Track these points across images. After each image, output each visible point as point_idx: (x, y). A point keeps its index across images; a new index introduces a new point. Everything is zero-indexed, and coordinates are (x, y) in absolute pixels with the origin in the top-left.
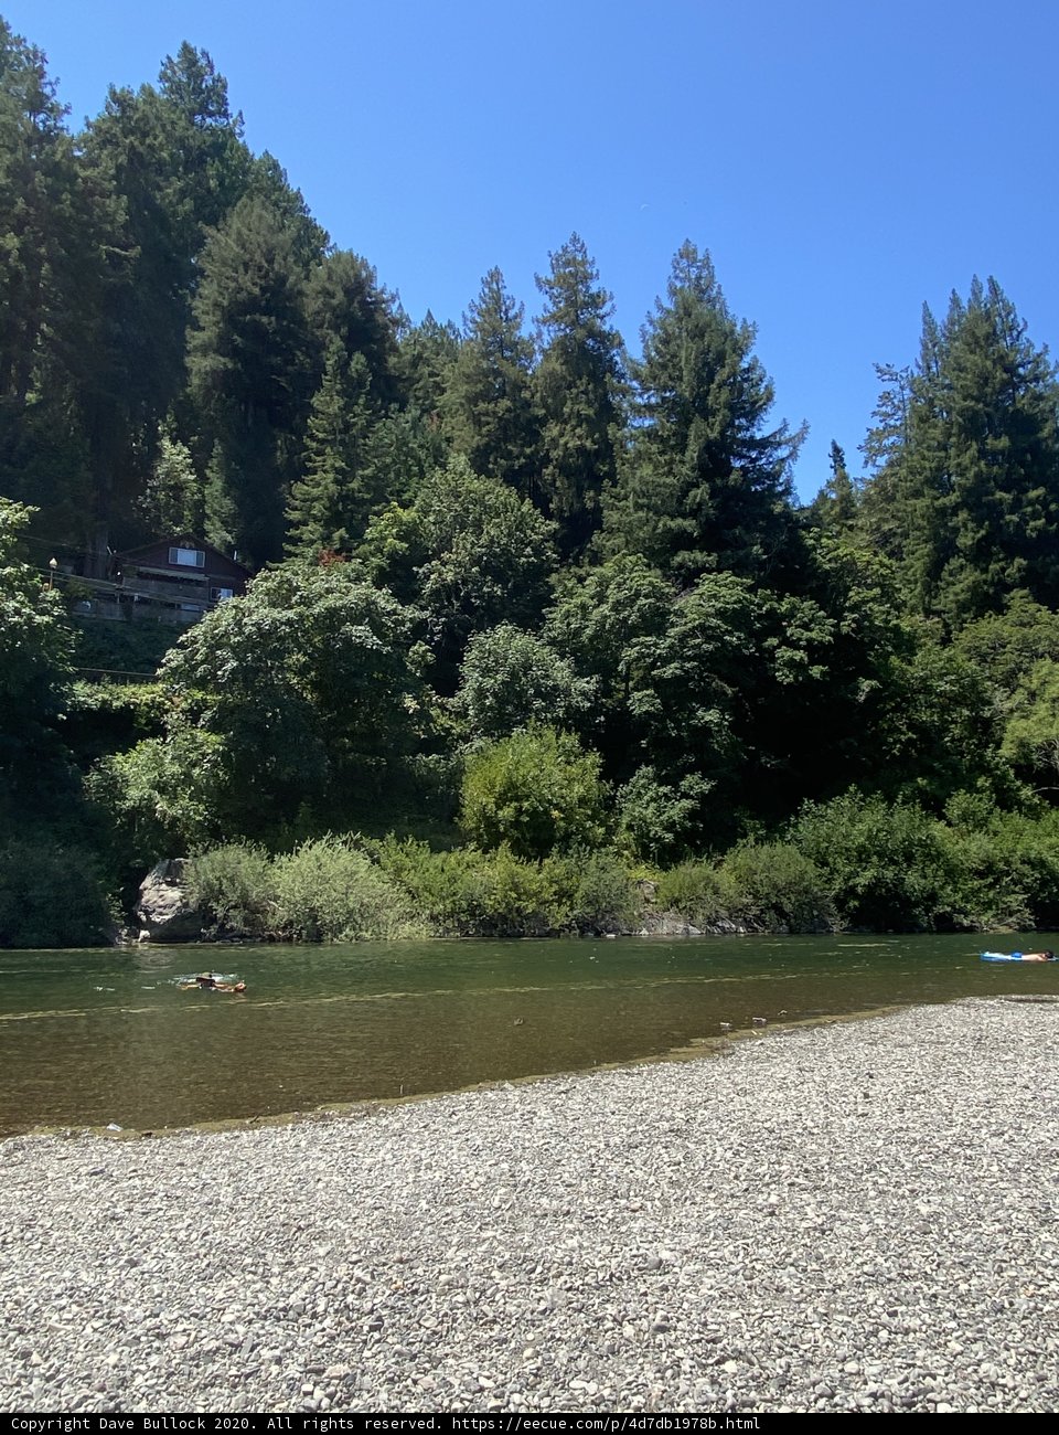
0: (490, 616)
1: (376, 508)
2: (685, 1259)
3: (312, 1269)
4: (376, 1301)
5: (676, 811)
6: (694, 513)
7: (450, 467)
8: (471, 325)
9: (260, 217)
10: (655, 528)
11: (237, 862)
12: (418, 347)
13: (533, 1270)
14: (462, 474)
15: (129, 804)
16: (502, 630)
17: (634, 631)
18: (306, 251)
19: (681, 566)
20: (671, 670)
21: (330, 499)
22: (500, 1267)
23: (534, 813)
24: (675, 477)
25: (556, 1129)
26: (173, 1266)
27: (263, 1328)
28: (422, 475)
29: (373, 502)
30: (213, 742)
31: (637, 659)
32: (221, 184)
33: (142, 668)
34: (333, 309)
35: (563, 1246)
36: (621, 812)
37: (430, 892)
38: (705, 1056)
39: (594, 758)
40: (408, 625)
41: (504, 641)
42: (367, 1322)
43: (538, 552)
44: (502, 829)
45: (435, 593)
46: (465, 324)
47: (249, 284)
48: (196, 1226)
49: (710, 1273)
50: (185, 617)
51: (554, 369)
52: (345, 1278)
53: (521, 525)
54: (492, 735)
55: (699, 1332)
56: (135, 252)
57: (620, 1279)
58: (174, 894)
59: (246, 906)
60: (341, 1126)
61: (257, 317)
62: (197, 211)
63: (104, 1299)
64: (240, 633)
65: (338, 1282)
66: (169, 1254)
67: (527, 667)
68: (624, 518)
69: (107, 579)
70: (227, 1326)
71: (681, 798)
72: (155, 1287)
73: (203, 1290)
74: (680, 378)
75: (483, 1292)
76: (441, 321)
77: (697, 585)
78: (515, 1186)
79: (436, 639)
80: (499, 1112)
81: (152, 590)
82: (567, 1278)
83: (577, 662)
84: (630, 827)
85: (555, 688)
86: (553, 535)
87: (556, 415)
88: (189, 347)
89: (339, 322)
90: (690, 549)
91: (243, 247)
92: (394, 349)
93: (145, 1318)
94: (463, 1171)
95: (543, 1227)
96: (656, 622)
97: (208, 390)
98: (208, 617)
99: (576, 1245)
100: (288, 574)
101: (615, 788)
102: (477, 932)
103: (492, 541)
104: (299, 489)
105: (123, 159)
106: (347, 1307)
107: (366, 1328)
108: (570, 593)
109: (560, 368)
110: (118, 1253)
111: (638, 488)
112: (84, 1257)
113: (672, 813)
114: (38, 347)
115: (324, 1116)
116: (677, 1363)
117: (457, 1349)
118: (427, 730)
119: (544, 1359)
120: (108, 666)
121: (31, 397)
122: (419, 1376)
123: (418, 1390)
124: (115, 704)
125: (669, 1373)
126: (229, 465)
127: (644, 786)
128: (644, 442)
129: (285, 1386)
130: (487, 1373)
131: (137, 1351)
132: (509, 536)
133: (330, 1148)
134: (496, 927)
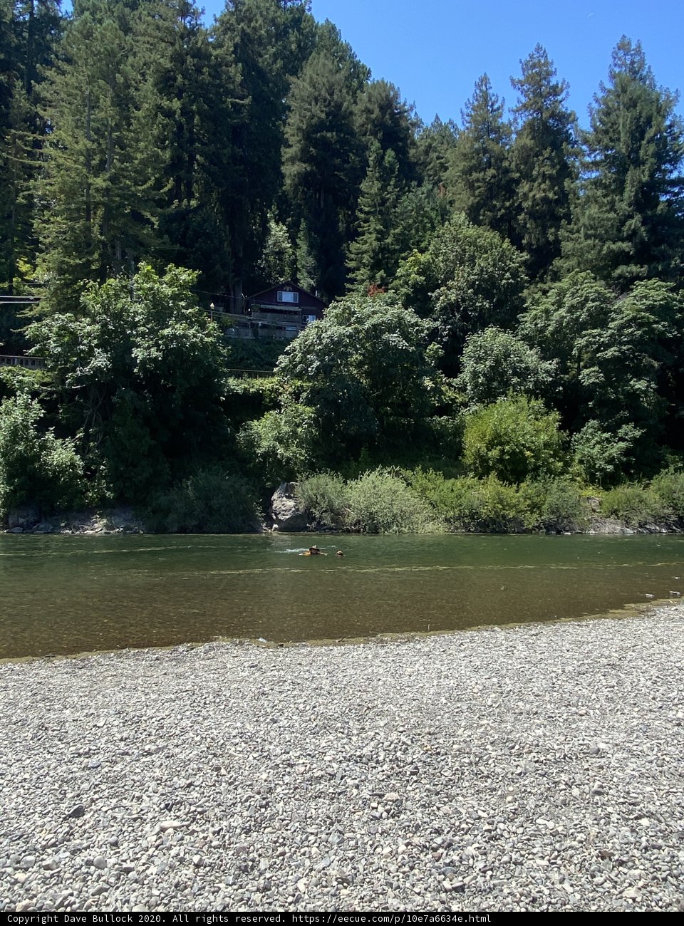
0: (481, 322)
2: (615, 749)
3: (376, 733)
4: (414, 757)
5: (614, 450)
6: (630, 237)
7: (452, 221)
8: (467, 118)
9: (324, 65)
10: (600, 251)
11: (325, 484)
12: (429, 140)
13: (513, 747)
14: (460, 226)
15: (262, 450)
16: (489, 331)
17: (584, 326)
18: (355, 83)
19: (620, 276)
20: (610, 353)
21: (374, 251)
22: (492, 743)
23: (513, 453)
24: (615, 211)
25: (529, 659)
26: (297, 724)
27: (348, 766)
28: (433, 229)
29: (402, 250)
30: (308, 411)
31: (587, 346)
32: (299, 46)
33: (265, 368)
34: (373, 121)
35: (533, 734)
36: (574, 451)
37: (444, 504)
38: (634, 616)
39: (555, 415)
40: (426, 332)
41: (492, 339)
42: (409, 769)
43: (515, 275)
44: (491, 463)
45: (442, 309)
46: (463, 118)
47: (319, 112)
48: (309, 702)
49: (633, 760)
50: (289, 335)
51: (525, 144)
52: (396, 741)
53: (502, 258)
54: (484, 402)
55: (624, 797)
56: (247, 101)
57: (571, 758)
58: (291, 503)
59: (332, 511)
60: (392, 647)
61: (324, 133)
62: (284, 67)
63: (259, 740)
64: (319, 345)
65: (392, 743)
66: (294, 717)
67: (507, 355)
68: (577, 246)
69: (243, 313)
70: (328, 763)
71: (619, 441)
72: (287, 736)
73: (314, 740)
74: (618, 140)
75: (481, 758)
76: (444, 121)
77: (632, 290)
78: (502, 693)
79: (445, 340)
80: (491, 645)
81: (268, 319)
82: (535, 755)
83: (542, 348)
84: (581, 462)
85: (527, 368)
86: (524, 263)
87: (527, 176)
88: (283, 159)
89: (377, 129)
90: (627, 264)
91: (314, 87)
92: (414, 144)
93: (282, 754)
94: (468, 681)
95: (520, 720)
96: (600, 318)
97: (296, 187)
98: (301, 334)
99: (542, 734)
100: (348, 303)
101: (571, 435)
102: (476, 529)
103: (482, 271)
104: (354, 246)
105: (237, 40)
106: (397, 759)
107: (408, 773)
108: (536, 302)
109: (529, 142)
110: (266, 714)
111: (587, 223)
112: (248, 715)
113: (612, 451)
114: (195, 171)
115: (382, 641)
116: (608, 816)
117: (464, 791)
118: (440, 400)
119: (519, 804)
120: (247, 367)
121: (194, 203)
122: (440, 805)
123: (441, 813)
124: (251, 390)
125: (602, 821)
126: (310, 235)
127: (591, 434)
128: (591, 189)
129: (360, 802)
130: (483, 809)
131: (277, 773)
132: (494, 265)
133: (386, 660)
134: (488, 526)
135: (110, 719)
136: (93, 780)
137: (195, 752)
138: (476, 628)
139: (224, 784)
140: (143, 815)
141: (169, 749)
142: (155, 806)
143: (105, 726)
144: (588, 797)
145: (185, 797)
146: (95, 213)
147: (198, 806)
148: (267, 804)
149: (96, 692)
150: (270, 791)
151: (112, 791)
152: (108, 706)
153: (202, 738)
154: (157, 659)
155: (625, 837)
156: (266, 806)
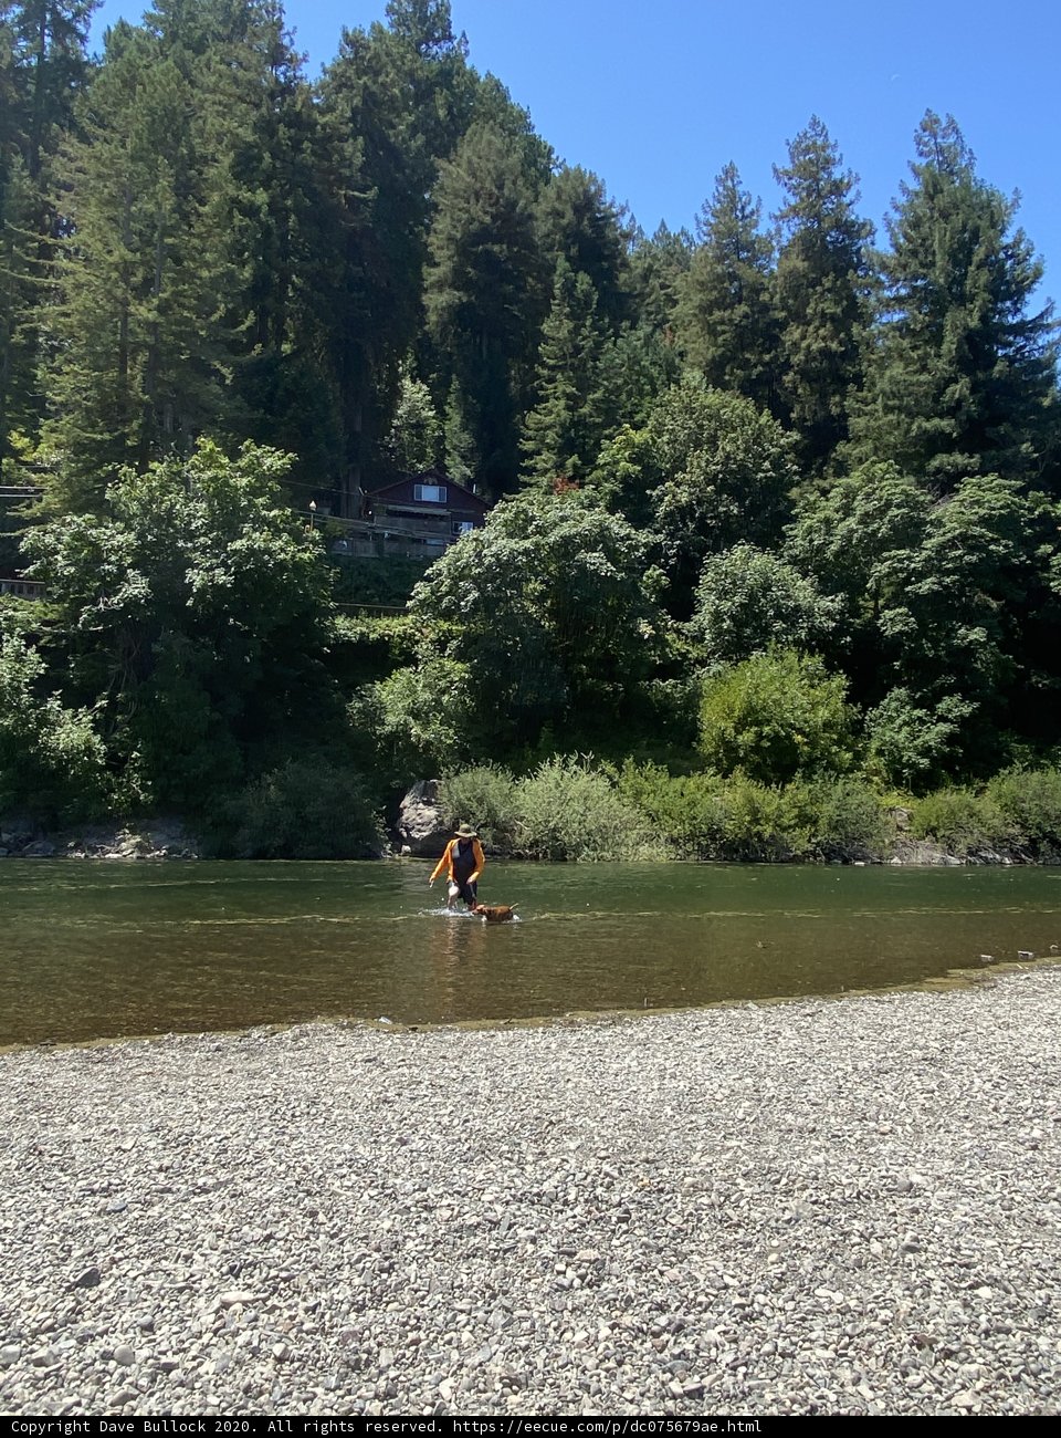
0: (725, 537)
1: (607, 432)
2: (937, 1184)
3: (563, 1160)
4: (624, 1195)
5: (932, 735)
6: (953, 411)
7: (683, 383)
8: (705, 228)
9: (490, 142)
10: (908, 431)
11: (485, 782)
12: (649, 260)
13: (778, 1182)
14: (695, 389)
15: (388, 729)
16: (739, 551)
17: (884, 545)
18: (534, 172)
19: (939, 470)
20: (926, 586)
22: (744, 1175)
23: (776, 738)
24: (929, 372)
25: (801, 1050)
27: (519, 1209)
28: (654, 393)
29: (605, 426)
30: (459, 670)
31: (889, 575)
32: (450, 112)
33: (393, 602)
34: (564, 229)
35: (809, 1162)
36: (870, 737)
37: (670, 815)
38: (963, 987)
39: (840, 681)
40: (642, 549)
41: (743, 562)
42: (615, 1213)
43: (776, 465)
44: (742, 754)
45: (668, 515)
46: (698, 227)
47: (481, 213)
48: (458, 1114)
49: (964, 1200)
50: (431, 552)
51: (795, 267)
52: (595, 1172)
53: (758, 438)
54: (730, 659)
55: (951, 1255)
56: (371, 194)
57: (868, 1197)
58: (430, 813)
59: (495, 825)
60: (588, 1032)
61: (489, 246)
62: (428, 143)
63: (379, 1171)
64: (480, 565)
65: (588, 1174)
66: (434, 1136)
67: (766, 588)
68: (872, 423)
69: (360, 518)
70: (487, 1205)
71: (938, 721)
72: (423, 1164)
73: (465, 1170)
74: (933, 264)
75: (728, 1197)
76: (674, 230)
77: (957, 490)
78: (759, 1100)
79: (671, 562)
80: (743, 1030)
81: (399, 527)
82: (813, 1191)
83: (820, 577)
85: (797, 608)
86: (794, 446)
87: (799, 317)
88: (426, 284)
89: (569, 241)
90: (949, 452)
91: (474, 175)
92: (625, 265)
93: (415, 1191)
94: (707, 1083)
95: (789, 1142)
96: (910, 533)
97: (444, 326)
98: (451, 550)
99: (822, 1161)
100: (524, 505)
101: (864, 711)
102: (718, 856)
103: (728, 457)
104: (532, 418)
105: (357, 101)
106: (596, 1198)
107: (614, 1219)
108: (811, 507)
109: (801, 265)
110: (390, 1132)
111: (888, 389)
112: (361, 1133)
113: (927, 737)
114: (289, 299)
115: (572, 1022)
116: (928, 1283)
117: (702, 1247)
118: (663, 656)
119: (788, 1265)
120: (364, 601)
121: (286, 347)
122: (665, 1268)
123: (666, 1280)
124: (371, 636)
125: (918, 1292)
126: (466, 399)
127: (896, 710)
128: (894, 337)
129: (539, 1263)
130: (732, 1273)
131: (407, 1219)
132: (746, 451)
133: (578, 1052)
134: (737, 851)
135: (143, 1139)
136: (115, 1230)
137: (276, 1189)
138: (719, 1004)
139: (322, 1237)
140: (194, 1282)
141: (236, 1184)
142: (212, 1270)
143: (135, 1150)
144: (895, 1255)
145: (260, 1256)
146: (134, 360)
147: (282, 1270)
148: (391, 1266)
149: (120, 1098)
150: (396, 1246)
151: (145, 1247)
152: (139, 1119)
153: (289, 1167)
154: (218, 1049)
155: (955, 1314)
156: (389, 1270)
